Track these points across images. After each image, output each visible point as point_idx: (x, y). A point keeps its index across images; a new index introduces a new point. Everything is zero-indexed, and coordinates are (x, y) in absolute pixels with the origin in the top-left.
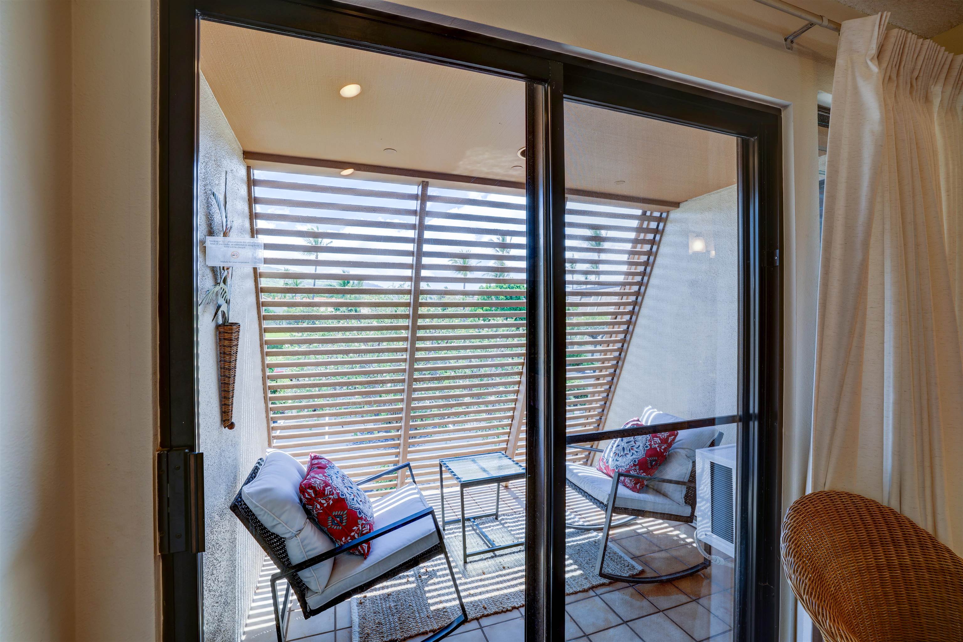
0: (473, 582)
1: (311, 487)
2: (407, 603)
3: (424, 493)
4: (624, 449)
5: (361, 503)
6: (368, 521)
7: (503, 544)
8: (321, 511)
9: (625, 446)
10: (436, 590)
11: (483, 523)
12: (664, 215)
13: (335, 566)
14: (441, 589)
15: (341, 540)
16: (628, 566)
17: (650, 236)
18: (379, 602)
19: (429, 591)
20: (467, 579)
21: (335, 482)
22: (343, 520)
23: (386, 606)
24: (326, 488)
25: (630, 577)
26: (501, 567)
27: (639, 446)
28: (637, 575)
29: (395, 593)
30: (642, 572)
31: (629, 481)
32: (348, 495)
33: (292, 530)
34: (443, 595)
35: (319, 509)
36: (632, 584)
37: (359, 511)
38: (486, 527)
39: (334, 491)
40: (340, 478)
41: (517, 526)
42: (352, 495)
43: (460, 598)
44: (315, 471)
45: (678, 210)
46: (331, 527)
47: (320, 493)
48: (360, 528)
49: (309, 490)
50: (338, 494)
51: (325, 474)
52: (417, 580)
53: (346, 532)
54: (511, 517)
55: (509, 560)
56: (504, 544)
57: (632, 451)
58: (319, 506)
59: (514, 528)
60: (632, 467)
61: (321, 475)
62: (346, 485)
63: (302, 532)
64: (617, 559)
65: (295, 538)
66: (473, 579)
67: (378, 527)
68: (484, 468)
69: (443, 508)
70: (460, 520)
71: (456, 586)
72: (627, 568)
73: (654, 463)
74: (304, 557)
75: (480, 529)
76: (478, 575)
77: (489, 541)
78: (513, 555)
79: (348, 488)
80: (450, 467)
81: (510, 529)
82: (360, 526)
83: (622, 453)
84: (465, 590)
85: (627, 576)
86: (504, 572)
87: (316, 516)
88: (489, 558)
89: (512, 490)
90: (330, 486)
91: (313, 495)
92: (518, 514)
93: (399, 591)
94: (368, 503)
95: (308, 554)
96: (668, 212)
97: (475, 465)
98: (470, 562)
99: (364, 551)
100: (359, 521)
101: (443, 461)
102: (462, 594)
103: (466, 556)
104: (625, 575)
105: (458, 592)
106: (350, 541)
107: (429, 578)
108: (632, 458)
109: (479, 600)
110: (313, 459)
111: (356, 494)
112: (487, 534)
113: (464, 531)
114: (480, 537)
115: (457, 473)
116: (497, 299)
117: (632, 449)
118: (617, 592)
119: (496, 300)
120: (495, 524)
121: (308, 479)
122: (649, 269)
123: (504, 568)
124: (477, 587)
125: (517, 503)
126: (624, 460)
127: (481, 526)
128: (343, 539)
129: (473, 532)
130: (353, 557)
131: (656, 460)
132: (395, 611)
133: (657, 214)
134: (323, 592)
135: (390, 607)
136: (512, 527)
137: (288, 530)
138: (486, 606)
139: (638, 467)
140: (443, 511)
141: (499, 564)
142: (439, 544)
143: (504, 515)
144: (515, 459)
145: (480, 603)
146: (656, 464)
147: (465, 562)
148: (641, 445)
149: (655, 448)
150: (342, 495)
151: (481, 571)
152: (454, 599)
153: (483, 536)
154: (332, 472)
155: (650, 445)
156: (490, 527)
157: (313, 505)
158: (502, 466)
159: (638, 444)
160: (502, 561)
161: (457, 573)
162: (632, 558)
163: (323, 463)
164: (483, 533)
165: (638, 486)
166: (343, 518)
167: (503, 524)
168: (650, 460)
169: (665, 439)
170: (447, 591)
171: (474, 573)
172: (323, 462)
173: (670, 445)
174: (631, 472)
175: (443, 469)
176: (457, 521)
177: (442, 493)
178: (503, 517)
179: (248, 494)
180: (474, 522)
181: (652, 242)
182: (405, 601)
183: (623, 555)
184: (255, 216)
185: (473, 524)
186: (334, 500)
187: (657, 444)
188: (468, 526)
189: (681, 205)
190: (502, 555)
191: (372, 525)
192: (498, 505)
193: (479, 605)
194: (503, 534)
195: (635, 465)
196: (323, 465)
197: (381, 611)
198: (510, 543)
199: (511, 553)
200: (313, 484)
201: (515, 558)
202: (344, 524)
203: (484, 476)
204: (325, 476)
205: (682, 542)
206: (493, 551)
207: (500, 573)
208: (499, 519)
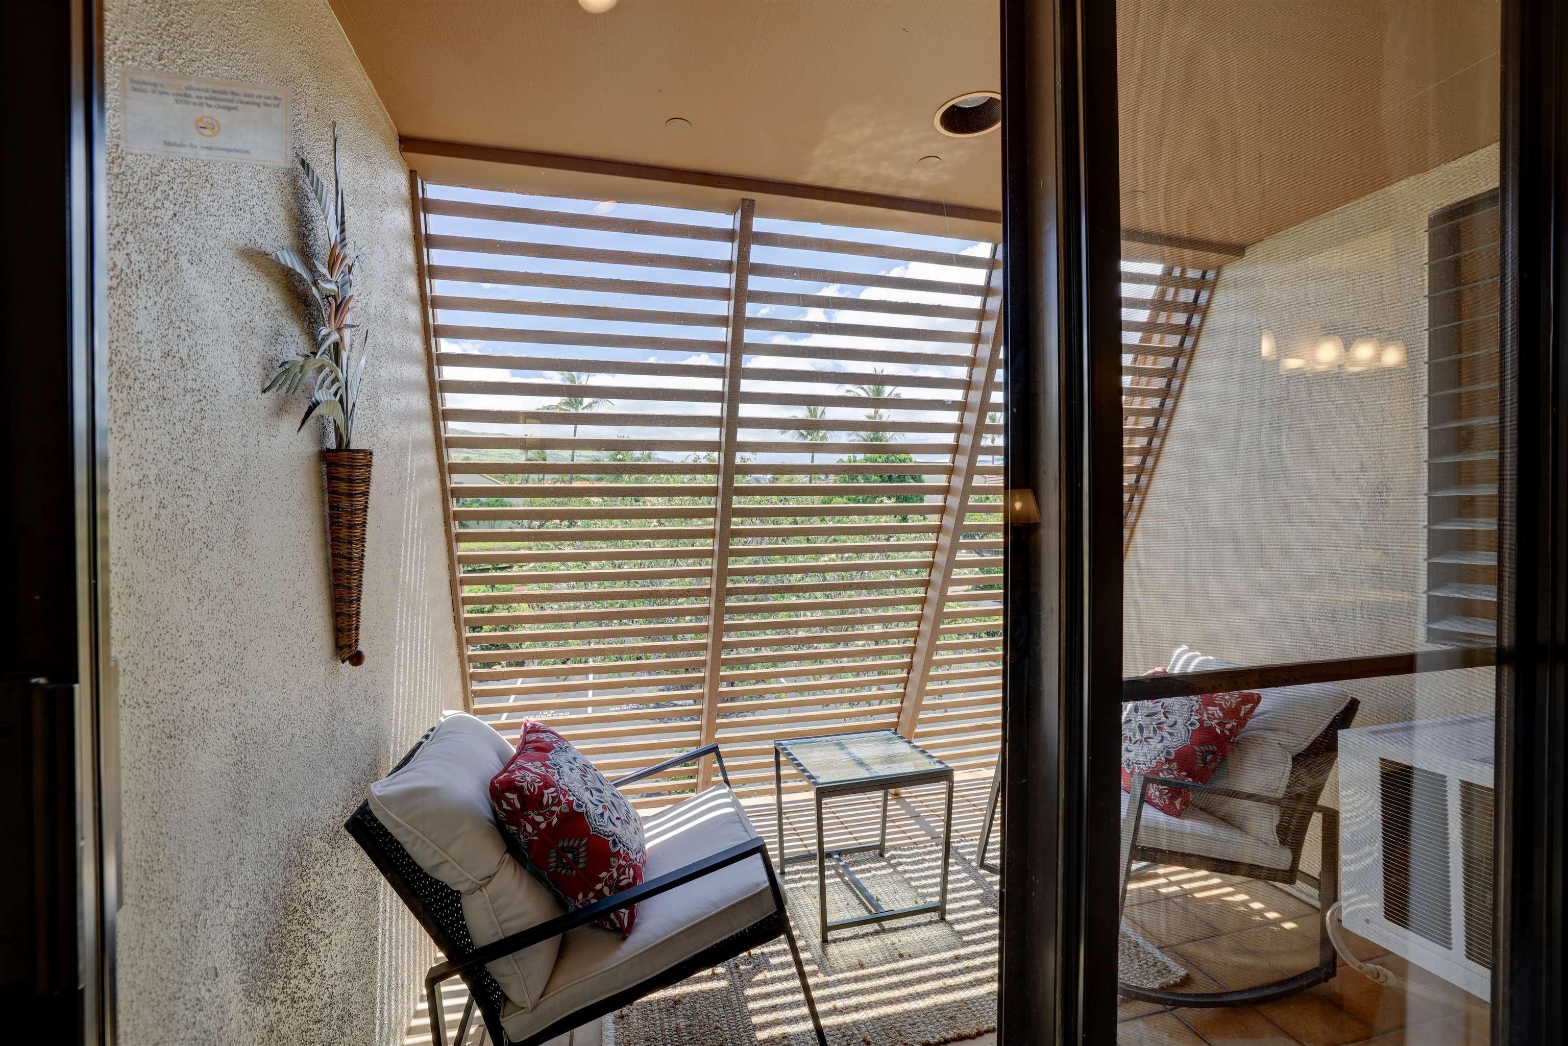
0: (840, 982)
1: (512, 786)
2: (711, 1022)
3: (744, 802)
4: (1141, 728)
5: (618, 823)
6: (631, 860)
7: (897, 907)
8: (536, 838)
9: (1145, 721)
10: (767, 996)
11: (857, 863)
12: (1211, 275)
13: (562, 953)
14: (778, 993)
15: (576, 898)
16: (1154, 965)
17: (1179, 318)
18: (657, 1016)
19: (755, 998)
20: (830, 976)
21: (566, 780)
22: (579, 858)
23: (670, 1026)
24: (545, 792)
25: (1162, 989)
26: (896, 954)
27: (1175, 723)
28: (1176, 985)
29: (688, 998)
30: (1186, 980)
31: (1158, 794)
32: (591, 806)
33: (469, 876)
34: (783, 1007)
35: (530, 834)
36: (1169, 1007)
37: (614, 840)
38: (863, 871)
39: (561, 797)
40: (577, 770)
41: (922, 870)
42: (601, 805)
43: (815, 1016)
44: (528, 755)
45: (1241, 262)
46: (554, 871)
47: (532, 801)
48: (615, 875)
49: (509, 795)
50: (570, 803)
51: (548, 763)
52: (732, 973)
53: (588, 880)
54: (908, 853)
55: (910, 939)
56: (899, 907)
57: (1159, 733)
58: (529, 828)
59: (917, 875)
60: (1163, 764)
61: (538, 764)
62: (590, 785)
63: (494, 881)
64: (1129, 949)
65: (478, 892)
66: (841, 976)
67: (654, 873)
68: (860, 759)
69: (781, 830)
70: (815, 855)
71: (806, 989)
72: (1152, 970)
73: (1209, 758)
74: (497, 933)
75: (851, 874)
76: (850, 968)
77: (870, 898)
78: (917, 929)
79: (594, 792)
80: (796, 756)
81: (907, 876)
82: (614, 871)
83: (1138, 737)
84: (825, 999)
85: (1157, 986)
86: (902, 964)
87: (525, 846)
88: (872, 934)
89: (908, 800)
90: (553, 786)
91: (518, 805)
92: (921, 848)
93: (696, 994)
94: (633, 824)
95: (505, 926)
96: (1219, 269)
97: (843, 752)
98: (835, 941)
99: (622, 923)
100: (612, 859)
101: (781, 744)
102: (820, 1007)
103: (826, 928)
104: (1150, 985)
105: (810, 1002)
106: (593, 901)
107: (755, 971)
108: (1160, 746)
109: (855, 1023)
110: (528, 733)
111: (608, 804)
112: (865, 884)
113: (822, 877)
114: (851, 889)
115: (808, 768)
116: (867, 480)
117: (1161, 729)
118: (1139, 1023)
119: (865, 482)
120: (878, 865)
121: (509, 772)
122: (1176, 384)
123: (901, 956)
124: (848, 995)
125: (918, 826)
126: (1145, 750)
127: (852, 869)
128: (580, 896)
129: (838, 880)
130: (599, 933)
131: (1213, 753)
132: (687, 1038)
133: (1194, 274)
134: (534, 1008)
135: (677, 1029)
136: (912, 872)
137: (463, 875)
138: (869, 1038)
139: (1175, 764)
140: (781, 836)
141: (891, 947)
142: (776, 913)
143: (895, 848)
144: (917, 744)
145: (856, 1032)
146: (1213, 760)
147: (825, 941)
148: (1180, 721)
149: (1212, 728)
150: (580, 806)
151: (855, 961)
152: (803, 1018)
153: (857, 888)
154: (563, 758)
155: (1200, 721)
156: (869, 870)
157: (518, 824)
158: (895, 756)
159: (1172, 719)
160: (897, 941)
161: (809, 962)
162: (1159, 948)
163: (548, 740)
164: (857, 883)
165: (1177, 803)
166: (579, 853)
167: (894, 866)
168: (1202, 752)
169: (1232, 710)
170: (789, 999)
171: (843, 964)
172: (548, 738)
173: (1243, 721)
174: (1161, 775)
175: (782, 759)
176: (806, 858)
177: (779, 803)
178: (894, 853)
179: (380, 798)
180: (839, 860)
181: (1184, 330)
182: (708, 1017)
183: (1140, 940)
184: (429, 271)
185: (838, 865)
186: (561, 816)
187: (1215, 718)
188: (830, 868)
189: (1248, 252)
190: (896, 930)
191: (640, 868)
192: (884, 827)
193: (856, 1035)
194: (896, 887)
195: (1168, 761)
196: (547, 743)
197: (659, 1037)
198: (910, 905)
199: (912, 926)
200: (519, 781)
201: (922, 936)
202: (580, 866)
203: (861, 774)
204: (547, 767)
205: (1258, 918)
206: (878, 920)
207: (894, 966)
208: (886, 856)
